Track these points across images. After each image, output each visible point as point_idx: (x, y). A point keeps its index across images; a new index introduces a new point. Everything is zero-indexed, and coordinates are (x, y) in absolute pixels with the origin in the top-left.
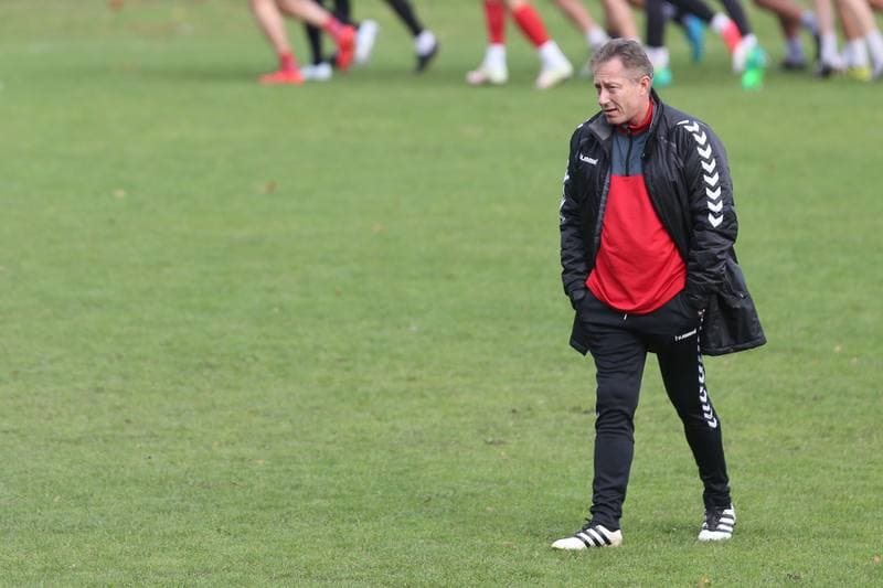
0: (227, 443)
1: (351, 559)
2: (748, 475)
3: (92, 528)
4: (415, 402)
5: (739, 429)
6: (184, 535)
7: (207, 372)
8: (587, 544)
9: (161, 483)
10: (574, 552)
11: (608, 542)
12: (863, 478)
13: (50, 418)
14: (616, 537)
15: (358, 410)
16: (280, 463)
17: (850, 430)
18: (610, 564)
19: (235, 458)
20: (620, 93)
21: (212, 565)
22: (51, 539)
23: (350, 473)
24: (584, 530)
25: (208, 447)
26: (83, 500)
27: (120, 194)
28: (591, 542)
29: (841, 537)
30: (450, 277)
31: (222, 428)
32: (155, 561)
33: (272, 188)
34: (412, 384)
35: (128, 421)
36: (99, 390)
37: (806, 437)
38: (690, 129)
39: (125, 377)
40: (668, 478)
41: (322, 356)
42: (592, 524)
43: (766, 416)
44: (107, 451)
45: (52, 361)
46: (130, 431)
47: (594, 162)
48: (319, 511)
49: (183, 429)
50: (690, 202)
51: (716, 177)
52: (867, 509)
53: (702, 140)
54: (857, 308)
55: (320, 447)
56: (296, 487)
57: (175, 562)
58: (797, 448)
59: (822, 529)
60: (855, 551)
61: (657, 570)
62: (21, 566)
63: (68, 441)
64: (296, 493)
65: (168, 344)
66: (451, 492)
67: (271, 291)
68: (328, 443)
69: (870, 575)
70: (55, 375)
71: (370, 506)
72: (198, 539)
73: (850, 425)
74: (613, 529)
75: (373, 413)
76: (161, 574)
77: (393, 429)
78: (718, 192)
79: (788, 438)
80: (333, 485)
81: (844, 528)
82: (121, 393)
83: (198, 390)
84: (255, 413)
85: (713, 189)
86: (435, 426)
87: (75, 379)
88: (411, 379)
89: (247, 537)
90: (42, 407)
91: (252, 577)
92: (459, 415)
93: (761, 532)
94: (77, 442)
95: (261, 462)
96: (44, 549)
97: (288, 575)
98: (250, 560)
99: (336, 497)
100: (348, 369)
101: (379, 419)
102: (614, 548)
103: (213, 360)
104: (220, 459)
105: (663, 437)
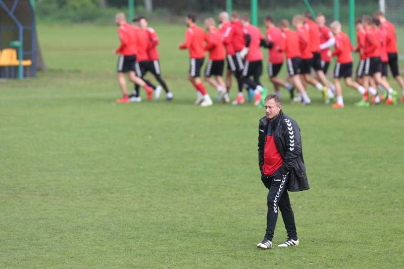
0: (181, 213)
1: (218, 248)
2: (337, 225)
3: (140, 237)
4: (238, 201)
5: (335, 211)
6: (167, 240)
7: (175, 191)
8: (288, 245)
9: (161, 224)
10: (284, 247)
11: (294, 244)
12: (372, 226)
13: (128, 204)
14: (297, 242)
15: (220, 203)
16: (197, 219)
17: (368, 212)
18: (295, 251)
19: (183, 217)
20: (273, 109)
21: (175, 249)
22: (127, 241)
23: (218, 222)
24: (287, 241)
25: (175, 214)
26: (137, 229)
27: (150, 137)
28: (289, 244)
29: (365, 244)
30: (248, 164)
31: (179, 208)
32: (158, 248)
33: (196, 136)
34: (237, 196)
35: (151, 206)
36: (143, 196)
37: (355, 214)
38: (286, 121)
39: (151, 192)
40: (313, 225)
41: (210, 187)
42: (289, 239)
43: (343, 207)
44: (144, 214)
45: (129, 187)
46: (152, 209)
47: (263, 131)
48: (208, 234)
49: (167, 208)
50: (286, 144)
51: (293, 136)
52: (373, 236)
53: (289, 125)
54: (371, 175)
55: (209, 214)
56: (201, 226)
57: (165, 248)
58: (352, 217)
59: (360, 241)
60: (369, 248)
61: (309, 253)
62: (118, 248)
63: (133, 211)
64: (201, 228)
65: (163, 183)
66: (248, 229)
67: (195, 167)
68: (211, 213)
69: (373, 255)
70: (129, 191)
71: (223, 232)
72: (171, 241)
73: (368, 210)
74: (296, 240)
75: (225, 204)
76: (160, 252)
77: (231, 209)
78: (294, 141)
79: (349, 214)
80: (212, 226)
81: (366, 241)
82: (149, 197)
83: (172, 197)
84: (190, 204)
85: (292, 140)
86: (243, 209)
87: (136, 192)
88: (236, 194)
89: (186, 241)
90: (125, 201)
91: (188, 253)
92: (250, 205)
93: (341, 242)
94: (136, 212)
95: (191, 219)
96: (125, 244)
97: (198, 253)
98: (187, 248)
99: (213, 229)
100: (218, 191)
101: (226, 206)
102: (297, 246)
103: (177, 188)
104: (178, 217)
105: (312, 213)
